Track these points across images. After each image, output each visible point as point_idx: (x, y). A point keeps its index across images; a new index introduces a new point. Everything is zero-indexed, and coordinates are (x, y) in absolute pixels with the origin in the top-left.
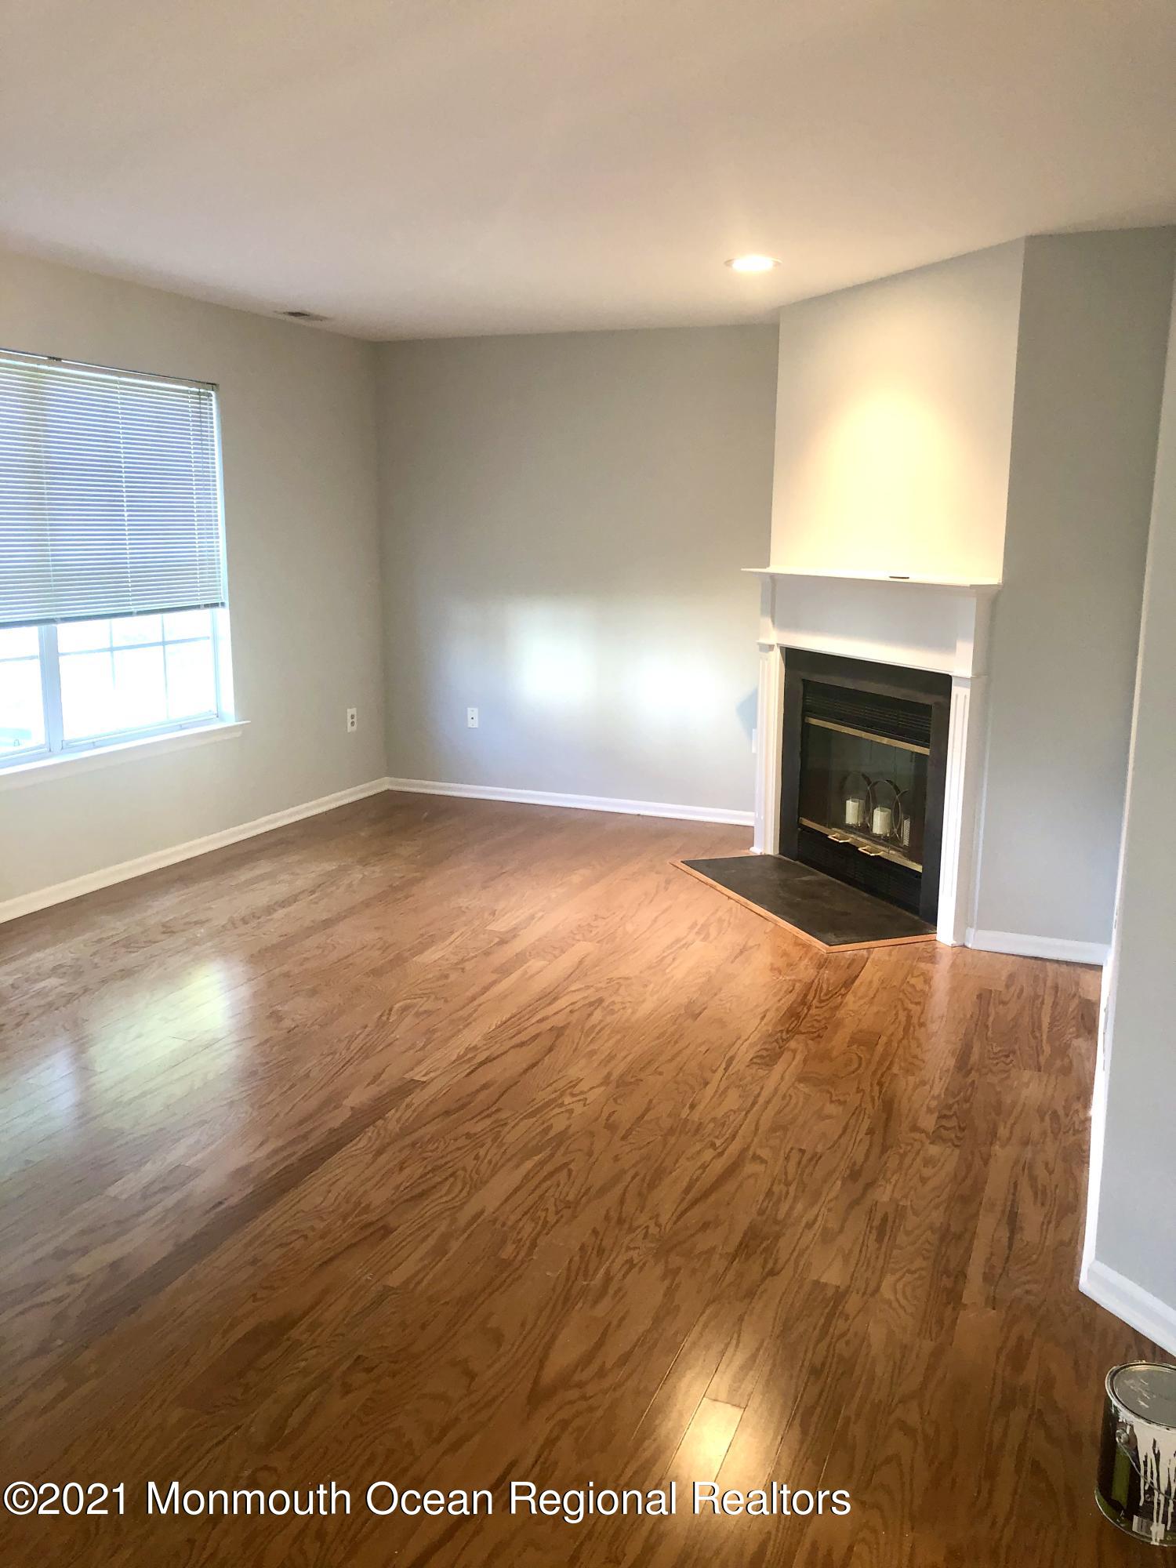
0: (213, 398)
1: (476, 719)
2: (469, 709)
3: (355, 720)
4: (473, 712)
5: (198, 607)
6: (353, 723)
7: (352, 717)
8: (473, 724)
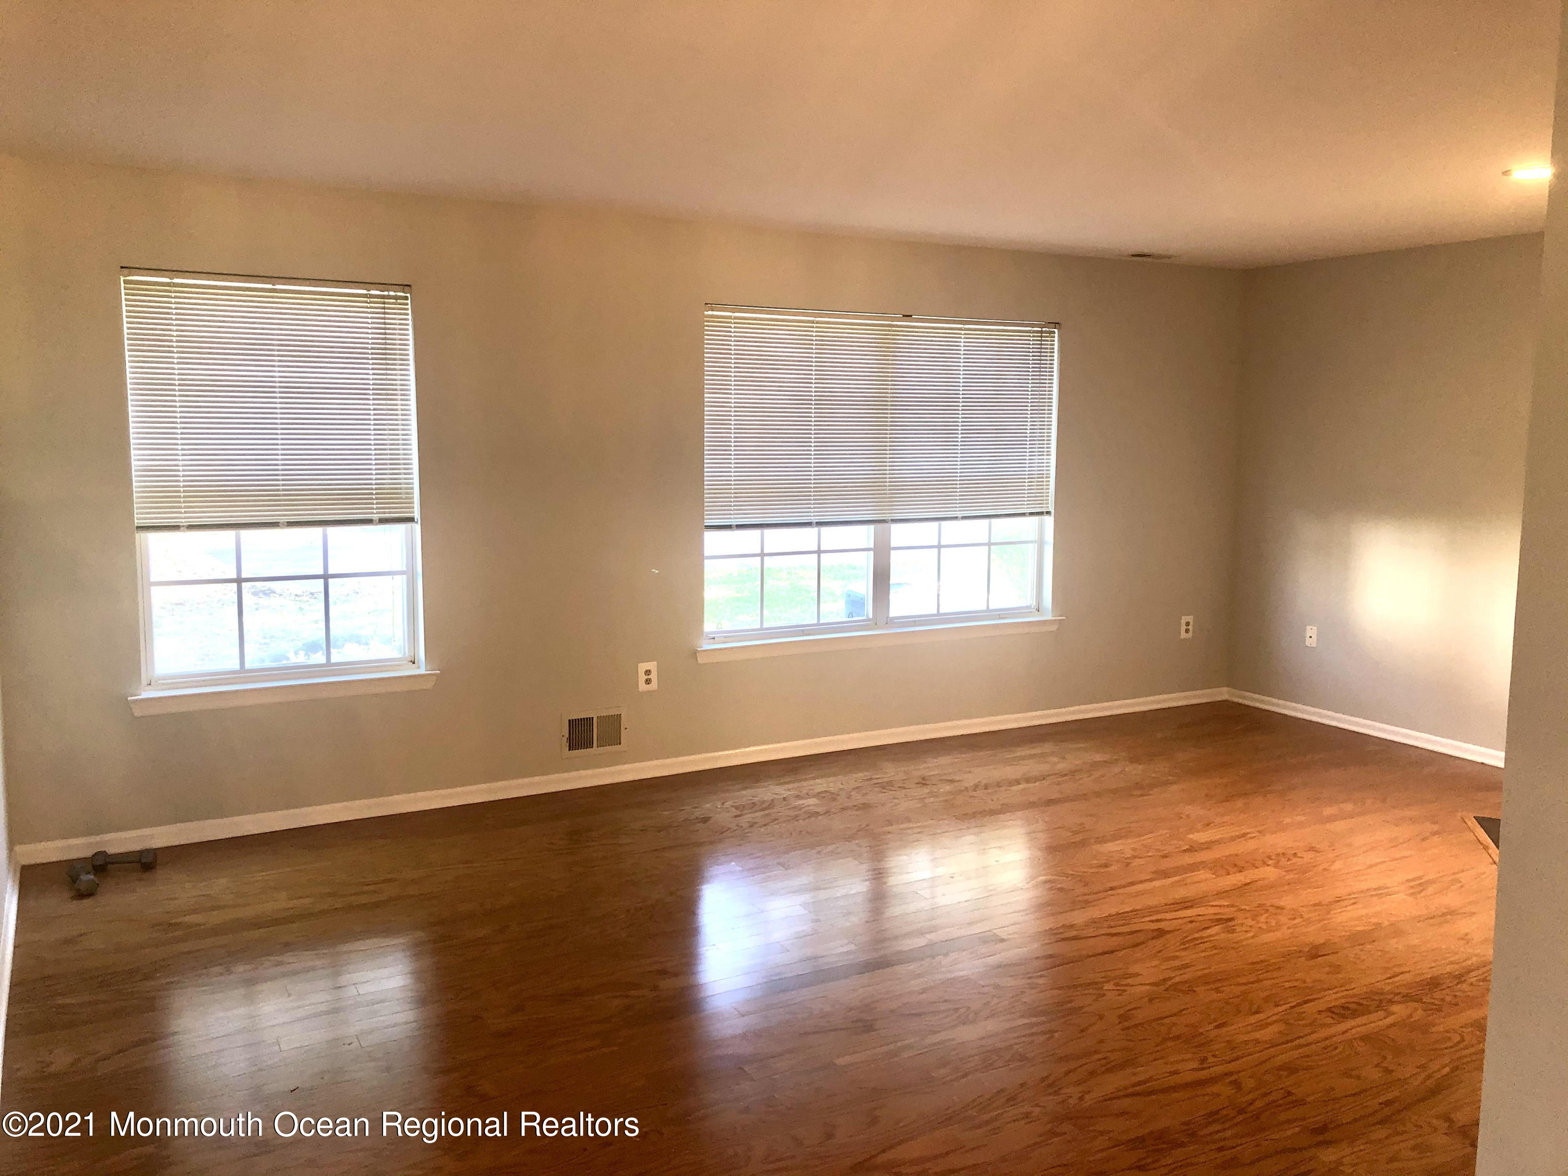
0: (1056, 335)
1: (1314, 637)
2: (1308, 628)
3: (1190, 627)
4: (1311, 631)
5: (1023, 514)
6: (1187, 631)
7: (1188, 624)
8: (1311, 642)
